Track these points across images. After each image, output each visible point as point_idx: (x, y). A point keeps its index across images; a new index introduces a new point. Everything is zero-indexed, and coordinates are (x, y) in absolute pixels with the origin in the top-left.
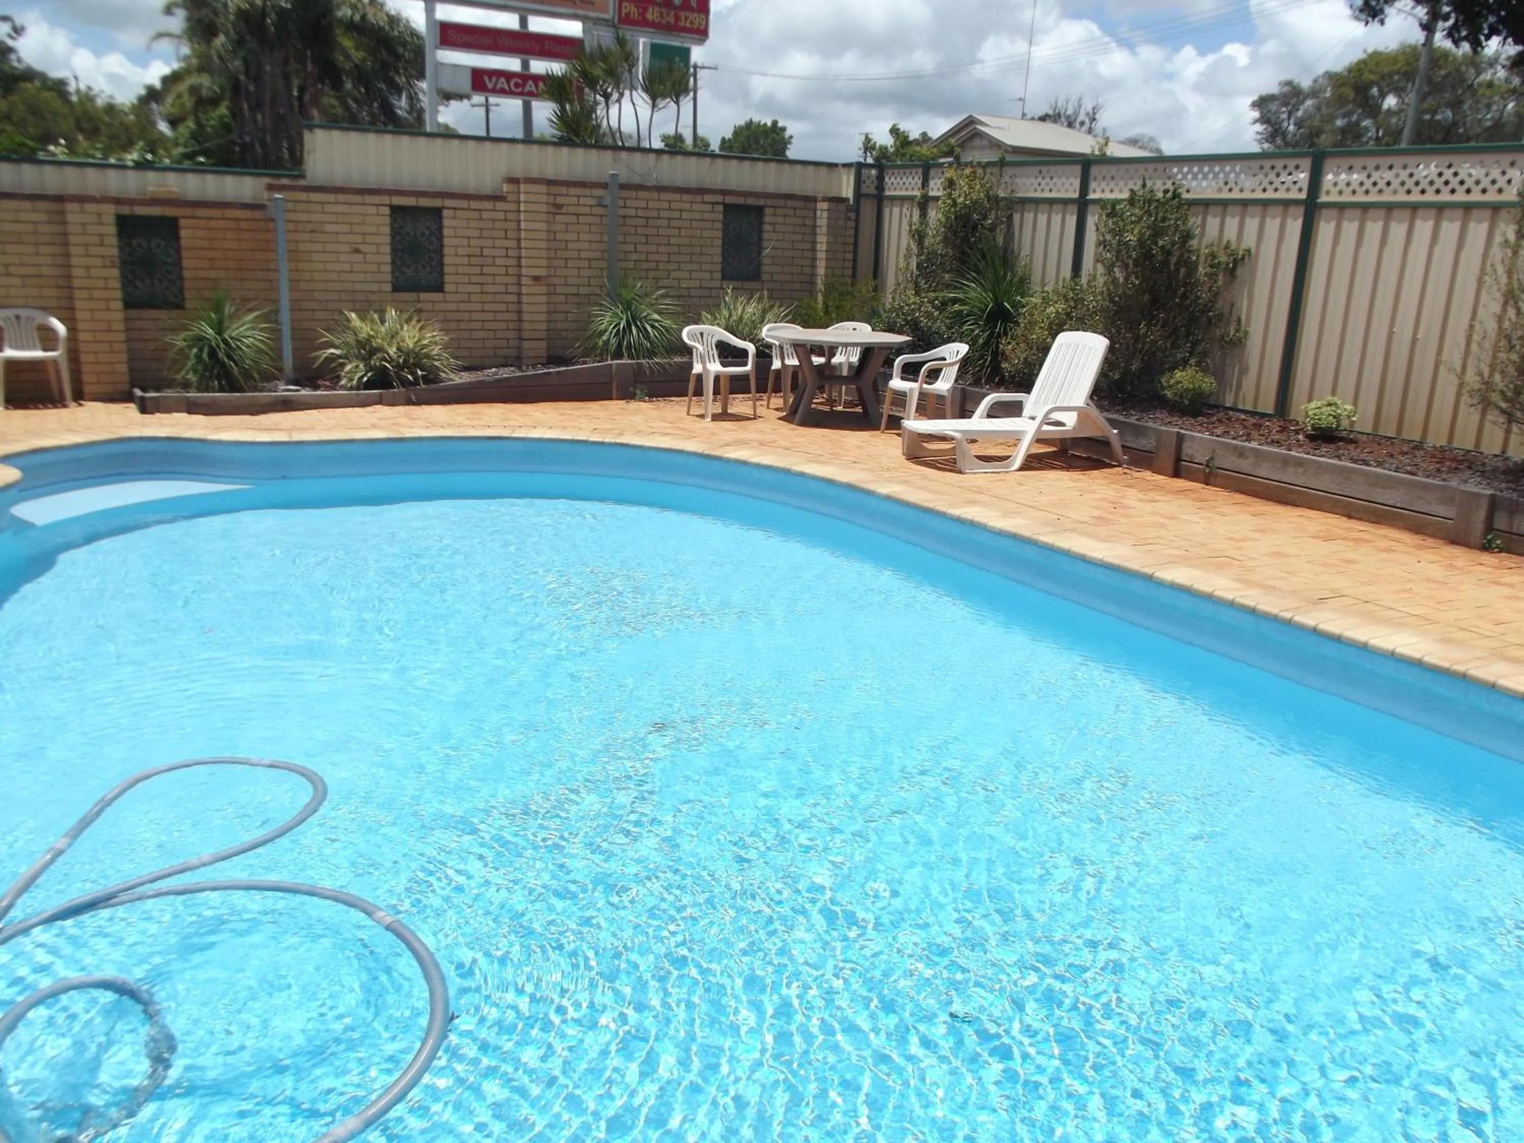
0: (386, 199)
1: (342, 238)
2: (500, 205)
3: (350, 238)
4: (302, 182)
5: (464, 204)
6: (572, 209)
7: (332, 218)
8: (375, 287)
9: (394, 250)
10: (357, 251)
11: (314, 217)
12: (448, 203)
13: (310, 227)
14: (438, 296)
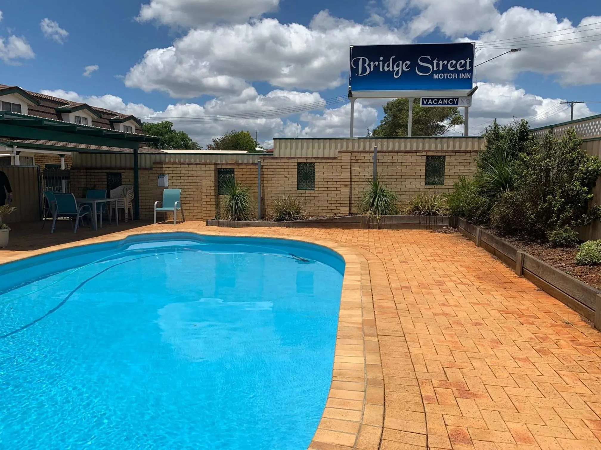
0: (296, 161)
1: (281, 173)
2: (335, 161)
3: (284, 173)
4: (272, 156)
5: (323, 161)
6: (362, 161)
7: (279, 167)
8: (291, 189)
9: (298, 177)
10: (286, 177)
11: (273, 167)
12: (317, 161)
13: (272, 170)
14: (312, 192)
